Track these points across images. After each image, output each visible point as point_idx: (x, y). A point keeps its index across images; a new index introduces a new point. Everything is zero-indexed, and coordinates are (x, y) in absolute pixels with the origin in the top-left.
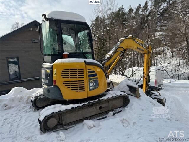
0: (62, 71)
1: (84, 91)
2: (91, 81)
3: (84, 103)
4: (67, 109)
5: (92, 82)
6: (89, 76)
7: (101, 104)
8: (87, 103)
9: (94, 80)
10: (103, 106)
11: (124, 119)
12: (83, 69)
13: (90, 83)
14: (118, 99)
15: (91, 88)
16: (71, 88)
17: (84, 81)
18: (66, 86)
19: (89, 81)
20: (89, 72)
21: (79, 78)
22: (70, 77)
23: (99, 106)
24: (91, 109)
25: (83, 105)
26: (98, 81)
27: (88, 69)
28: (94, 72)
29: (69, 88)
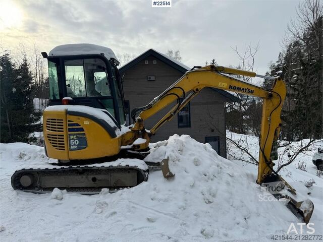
0: (47, 121)
1: (64, 150)
2: (72, 137)
3: (62, 167)
4: (39, 169)
5: (73, 139)
6: (70, 130)
7: (96, 174)
8: (68, 167)
9: (77, 137)
10: (98, 177)
12: (63, 120)
13: (71, 141)
15: (72, 147)
17: (63, 136)
18: (49, 140)
19: (69, 137)
20: (70, 125)
21: (58, 131)
22: (51, 129)
23: (92, 176)
24: (79, 177)
26: (85, 139)
27: (69, 121)
28: (78, 125)
29: (51, 143)
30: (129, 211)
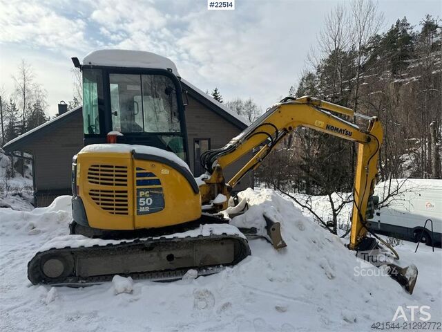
0: (90, 169)
1: (127, 214)
2: (141, 194)
3: (123, 241)
4: (83, 247)
5: (143, 197)
6: (139, 183)
7: (173, 249)
8: (132, 241)
9: (150, 193)
10: (177, 253)
11: (207, 291)
12: (126, 168)
13: (141, 199)
14: (222, 244)
15: (142, 210)
16: (102, 204)
17: (126, 192)
18: (93, 199)
19: (138, 194)
20: (139, 175)
21: (116, 185)
22: (100, 181)
23: (168, 253)
24: (145, 256)
25: (122, 243)
26: (162, 196)
27: (138, 169)
28: (151, 175)
29: (98, 204)
30: (248, 300)
